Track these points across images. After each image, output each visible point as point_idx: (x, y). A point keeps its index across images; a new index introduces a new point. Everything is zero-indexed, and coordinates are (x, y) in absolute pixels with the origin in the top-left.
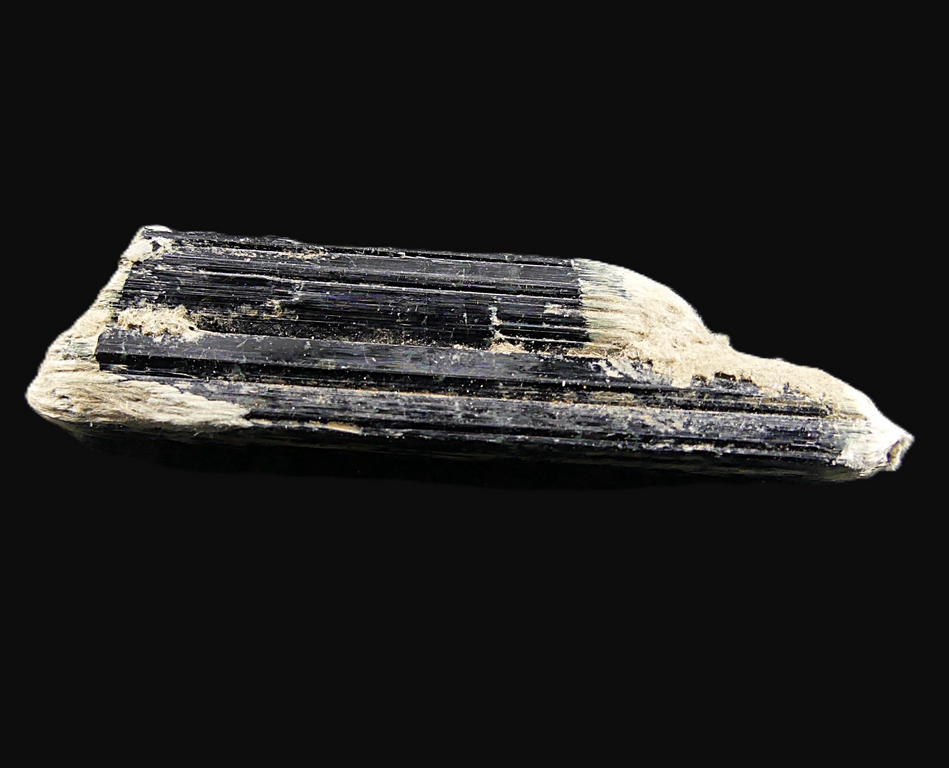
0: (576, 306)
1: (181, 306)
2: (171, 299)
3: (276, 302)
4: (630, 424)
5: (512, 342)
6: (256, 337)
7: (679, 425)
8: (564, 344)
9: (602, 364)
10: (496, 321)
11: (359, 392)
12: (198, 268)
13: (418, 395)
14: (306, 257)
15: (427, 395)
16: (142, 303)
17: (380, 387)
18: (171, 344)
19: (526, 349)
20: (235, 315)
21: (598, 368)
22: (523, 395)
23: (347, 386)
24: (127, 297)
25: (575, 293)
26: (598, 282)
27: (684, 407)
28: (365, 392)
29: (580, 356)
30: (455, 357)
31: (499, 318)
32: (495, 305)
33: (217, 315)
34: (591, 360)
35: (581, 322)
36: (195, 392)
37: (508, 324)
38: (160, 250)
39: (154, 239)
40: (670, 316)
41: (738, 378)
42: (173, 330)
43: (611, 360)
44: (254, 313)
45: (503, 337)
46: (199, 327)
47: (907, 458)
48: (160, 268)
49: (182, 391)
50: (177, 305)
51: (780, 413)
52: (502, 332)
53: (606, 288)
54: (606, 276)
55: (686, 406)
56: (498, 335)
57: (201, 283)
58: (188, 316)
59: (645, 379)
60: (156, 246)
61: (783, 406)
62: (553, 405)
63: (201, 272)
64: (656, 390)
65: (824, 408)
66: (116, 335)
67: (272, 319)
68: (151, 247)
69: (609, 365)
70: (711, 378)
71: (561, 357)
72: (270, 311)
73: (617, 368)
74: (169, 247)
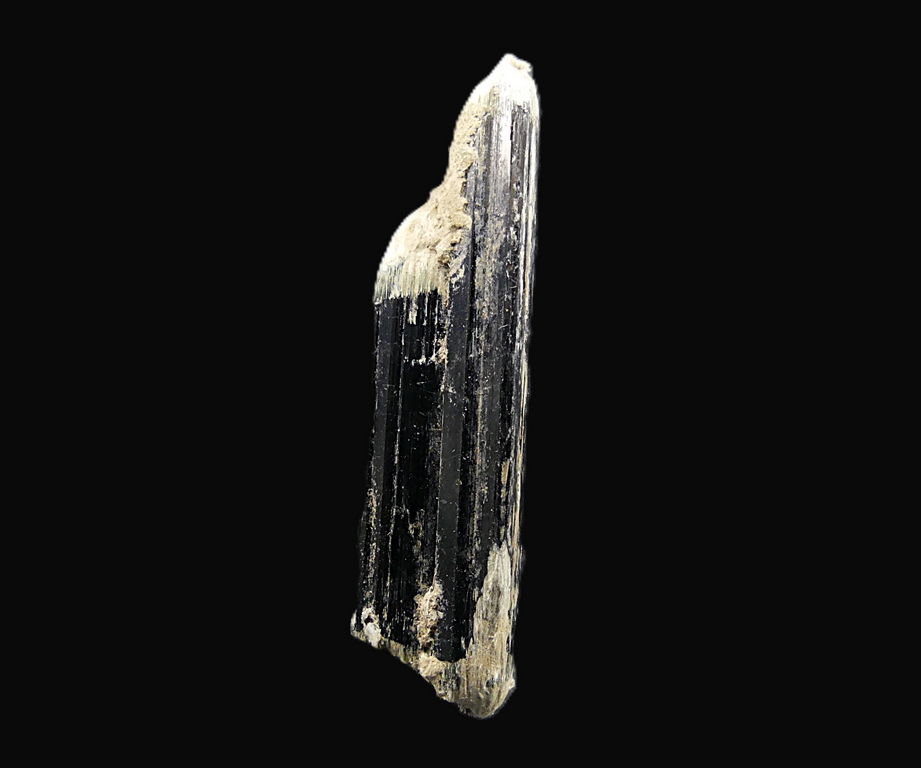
0: (409, 301)
1: (415, 599)
2: (410, 607)
3: (411, 527)
4: (500, 260)
5: (437, 348)
6: (438, 541)
7: (500, 224)
8: (439, 310)
9: (454, 280)
10: (423, 360)
11: (478, 462)
12: (385, 586)
13: (479, 418)
14: (375, 505)
15: (480, 410)
16: (413, 629)
17: (474, 446)
18: (444, 605)
19: (443, 337)
20: (421, 557)
21: (457, 283)
22: (478, 339)
23: (474, 471)
24: (408, 640)
25: (399, 301)
26: (391, 285)
27: (486, 221)
28: (478, 457)
29: (448, 297)
30: (450, 391)
31: (420, 358)
32: (410, 361)
33: (423, 571)
34: (451, 289)
35: (421, 297)
36: (481, 585)
37: (423, 351)
38: (373, 616)
39: (363, 622)
40: (417, 231)
41: (464, 180)
42: (433, 603)
43: (451, 274)
44: (420, 543)
45: (434, 355)
46: (430, 585)
47: (520, 56)
48: (385, 616)
49: (480, 595)
50: (414, 602)
51: (489, 150)
52: (431, 355)
53: (396, 278)
54: (387, 279)
55: (485, 218)
56: (433, 358)
57: (396, 584)
58: (423, 593)
59: (465, 249)
60: (369, 620)
61: (484, 148)
62: (485, 316)
63: (388, 584)
64: (474, 240)
65: (485, 118)
66: (438, 647)
67: (424, 528)
68: (369, 624)
69: (455, 275)
70: (464, 200)
71: (449, 311)
72: (417, 531)
73: (457, 267)
74: (370, 610)
